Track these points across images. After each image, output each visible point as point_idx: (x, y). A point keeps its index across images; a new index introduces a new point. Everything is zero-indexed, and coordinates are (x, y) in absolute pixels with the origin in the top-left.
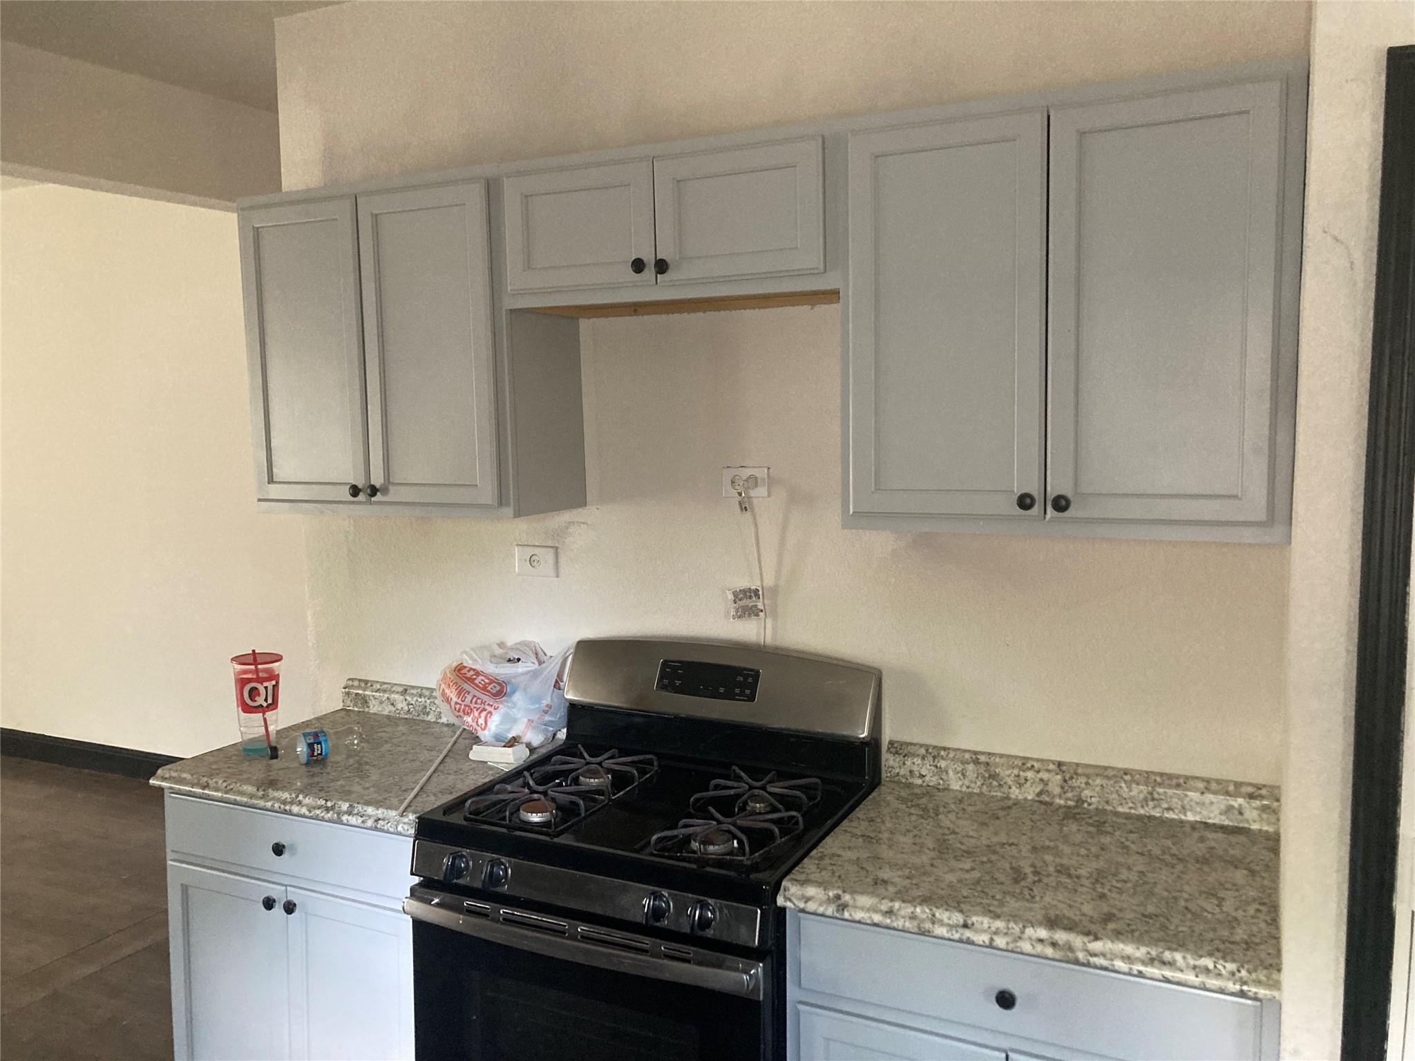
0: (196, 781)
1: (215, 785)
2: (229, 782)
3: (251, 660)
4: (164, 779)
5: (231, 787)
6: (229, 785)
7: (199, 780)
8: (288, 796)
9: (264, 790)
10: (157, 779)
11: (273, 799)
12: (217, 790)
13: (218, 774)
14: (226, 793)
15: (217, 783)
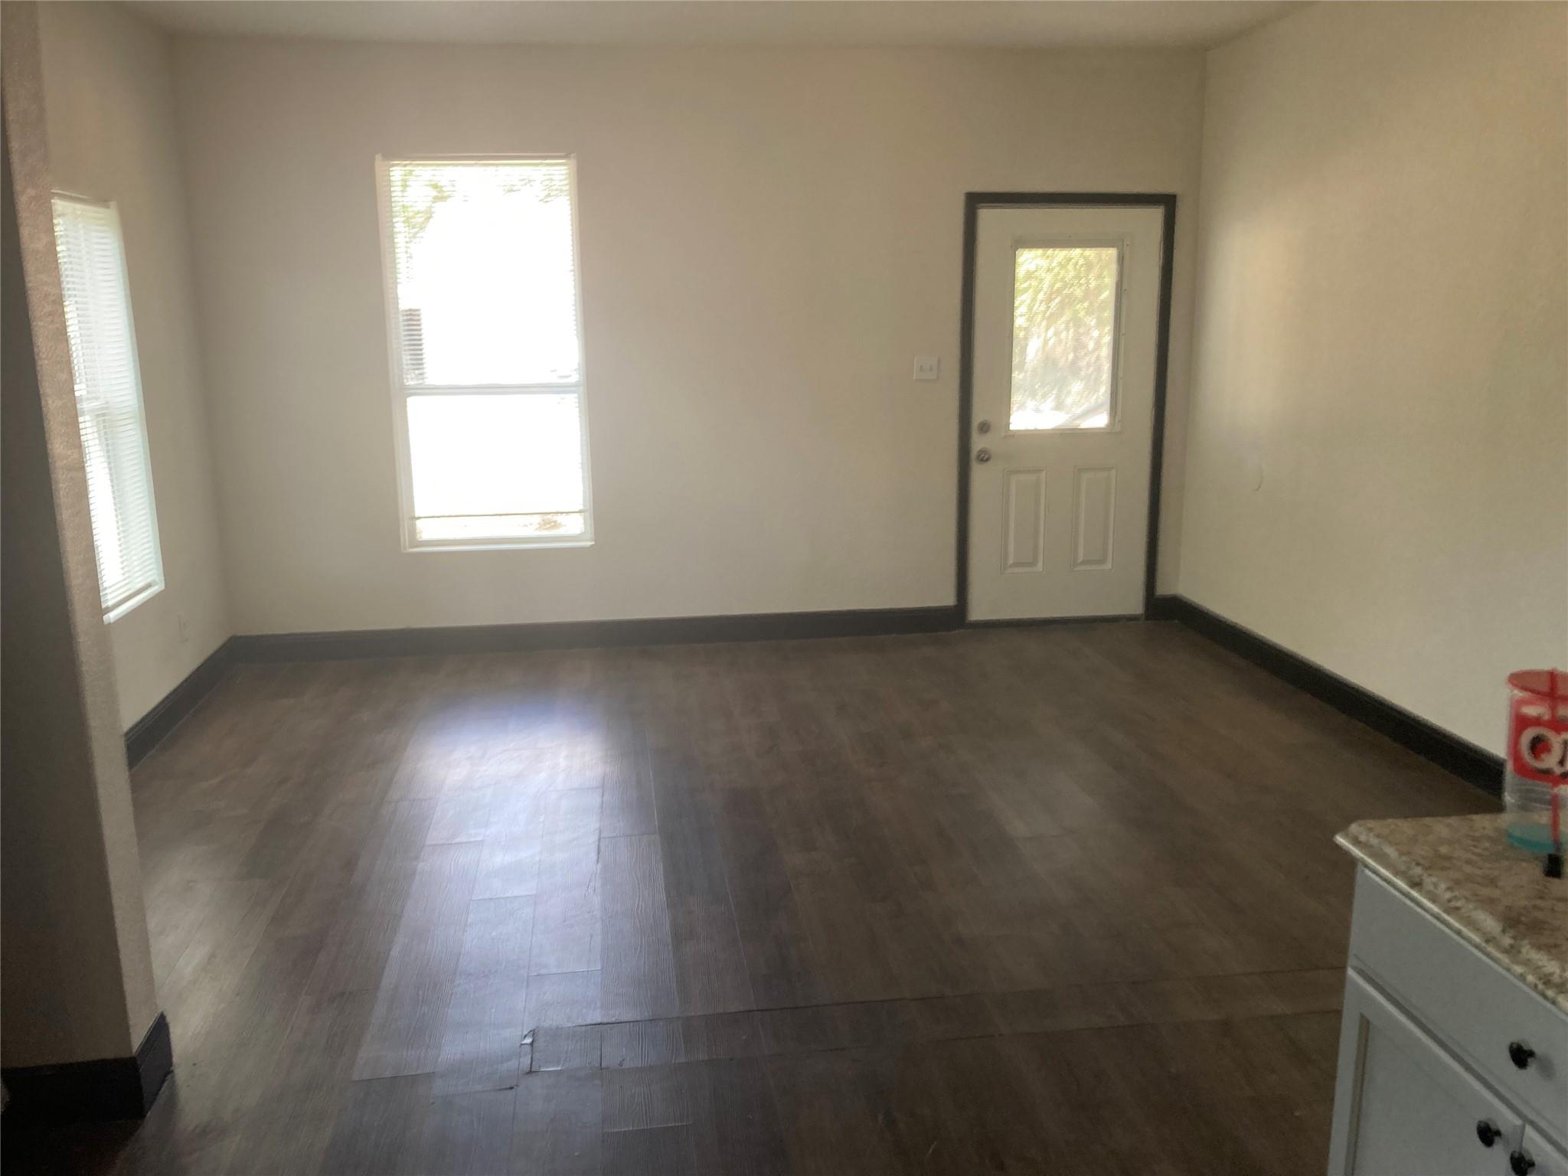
0: (1403, 868)
1: (1431, 888)
2: (1457, 893)
3: (1544, 687)
4: (1356, 842)
5: (1459, 904)
6: (1456, 898)
7: (1409, 868)
8: (1558, 971)
9: (1514, 938)
10: (1346, 836)
11: (1527, 963)
12: (1434, 899)
13: (1443, 869)
14: (1447, 911)
15: (1436, 885)
